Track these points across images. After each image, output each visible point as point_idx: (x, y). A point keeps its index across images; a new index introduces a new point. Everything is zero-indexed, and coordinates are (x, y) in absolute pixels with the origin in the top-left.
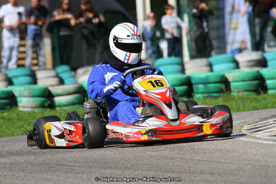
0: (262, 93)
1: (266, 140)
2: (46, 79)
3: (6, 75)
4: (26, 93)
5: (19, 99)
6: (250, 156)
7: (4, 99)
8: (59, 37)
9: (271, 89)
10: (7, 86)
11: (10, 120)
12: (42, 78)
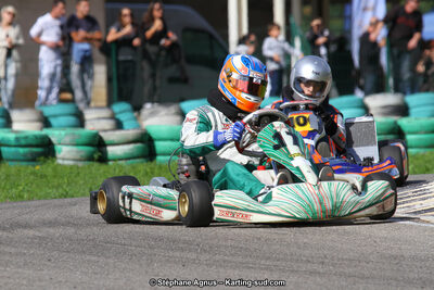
2: (96, 121)
3: (41, 113)
4: (68, 140)
5: (57, 148)
6: (378, 240)
7: (37, 146)
8: (118, 62)
9: (412, 147)
10: (41, 129)
11: (43, 176)
12: (91, 120)
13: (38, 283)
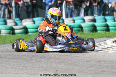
0: (95, 32)
4: (4, 28)
5: (1, 30)
6: (93, 56)
12: (9, 23)
13: (1, 67)
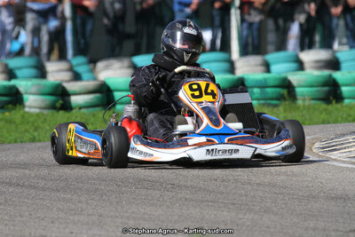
0: (334, 102)
1: (344, 162)
3: (6, 66)
4: (34, 90)
5: (25, 97)
6: (324, 182)
7: (6, 95)
12: (53, 72)
13: (19, 218)
